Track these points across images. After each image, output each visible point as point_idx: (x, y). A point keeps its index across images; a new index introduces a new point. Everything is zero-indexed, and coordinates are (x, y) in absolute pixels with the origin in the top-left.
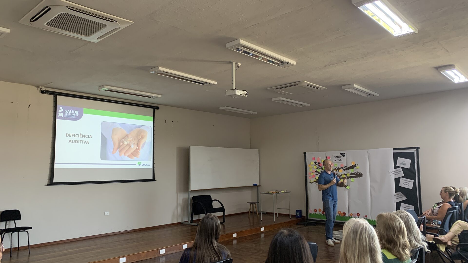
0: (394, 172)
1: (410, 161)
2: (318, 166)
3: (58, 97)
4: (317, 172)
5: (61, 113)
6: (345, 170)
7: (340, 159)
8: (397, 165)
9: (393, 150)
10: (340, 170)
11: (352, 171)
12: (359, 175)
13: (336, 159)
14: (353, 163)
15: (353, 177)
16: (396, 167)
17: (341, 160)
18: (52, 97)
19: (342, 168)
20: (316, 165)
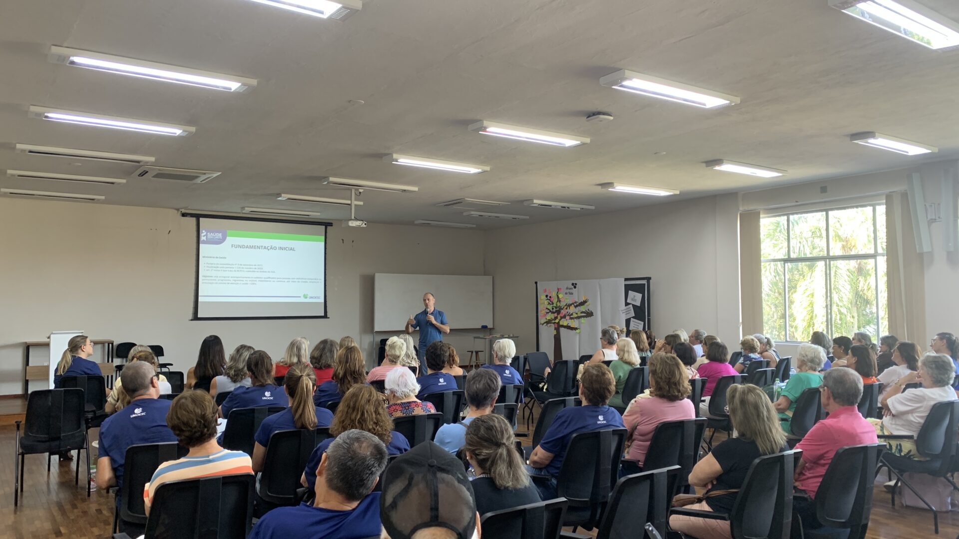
0: (624, 311)
1: (640, 295)
2: (549, 301)
3: (201, 219)
4: (549, 309)
5: (204, 236)
6: (576, 307)
7: (571, 291)
8: (628, 301)
9: (625, 280)
10: (571, 307)
11: (583, 308)
12: (589, 314)
13: (568, 291)
14: (585, 298)
15: (583, 317)
16: (627, 304)
17: (572, 294)
18: (194, 220)
19: (573, 304)
20: (548, 299)
